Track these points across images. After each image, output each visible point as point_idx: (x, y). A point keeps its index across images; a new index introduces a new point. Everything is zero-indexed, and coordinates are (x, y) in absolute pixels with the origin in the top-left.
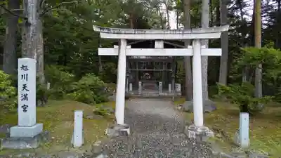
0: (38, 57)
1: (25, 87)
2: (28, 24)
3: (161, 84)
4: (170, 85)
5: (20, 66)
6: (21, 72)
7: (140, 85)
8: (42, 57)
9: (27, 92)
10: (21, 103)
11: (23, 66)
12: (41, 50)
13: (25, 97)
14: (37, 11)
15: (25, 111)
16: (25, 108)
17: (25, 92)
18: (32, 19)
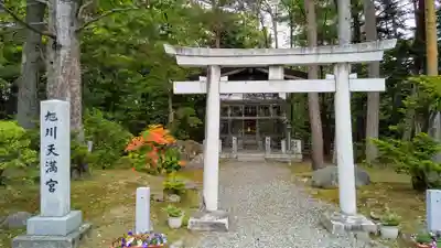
0: (73, 98)
1: (51, 148)
2: (56, 47)
3: (268, 139)
4: (283, 142)
5: (43, 113)
6: (45, 124)
7: (234, 142)
8: (79, 98)
9: (56, 159)
10: (45, 177)
11: (49, 114)
12: (77, 88)
13: (53, 167)
14: (72, 25)
15: (52, 190)
16: (52, 184)
17: (52, 158)
18: (64, 38)
